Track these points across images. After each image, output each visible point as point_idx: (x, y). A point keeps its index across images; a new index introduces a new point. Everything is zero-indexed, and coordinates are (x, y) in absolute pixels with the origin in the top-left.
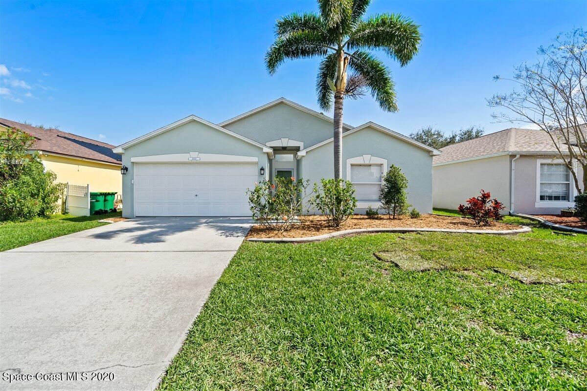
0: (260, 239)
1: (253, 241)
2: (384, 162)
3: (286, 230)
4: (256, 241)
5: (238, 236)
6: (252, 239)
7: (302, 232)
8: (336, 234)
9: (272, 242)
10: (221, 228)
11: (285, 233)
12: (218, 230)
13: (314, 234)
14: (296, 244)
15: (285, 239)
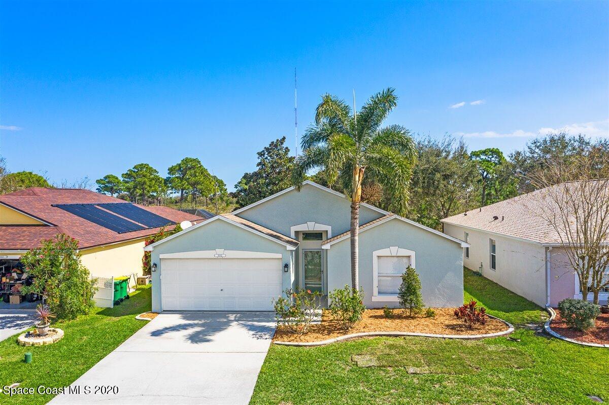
0: (283, 343)
1: (278, 344)
2: (412, 254)
3: (304, 334)
4: (280, 344)
5: (266, 339)
6: (277, 342)
7: (316, 335)
8: (342, 338)
9: (291, 345)
10: (252, 328)
11: (302, 337)
12: (249, 330)
13: (323, 339)
14: (308, 347)
15: (301, 344)
